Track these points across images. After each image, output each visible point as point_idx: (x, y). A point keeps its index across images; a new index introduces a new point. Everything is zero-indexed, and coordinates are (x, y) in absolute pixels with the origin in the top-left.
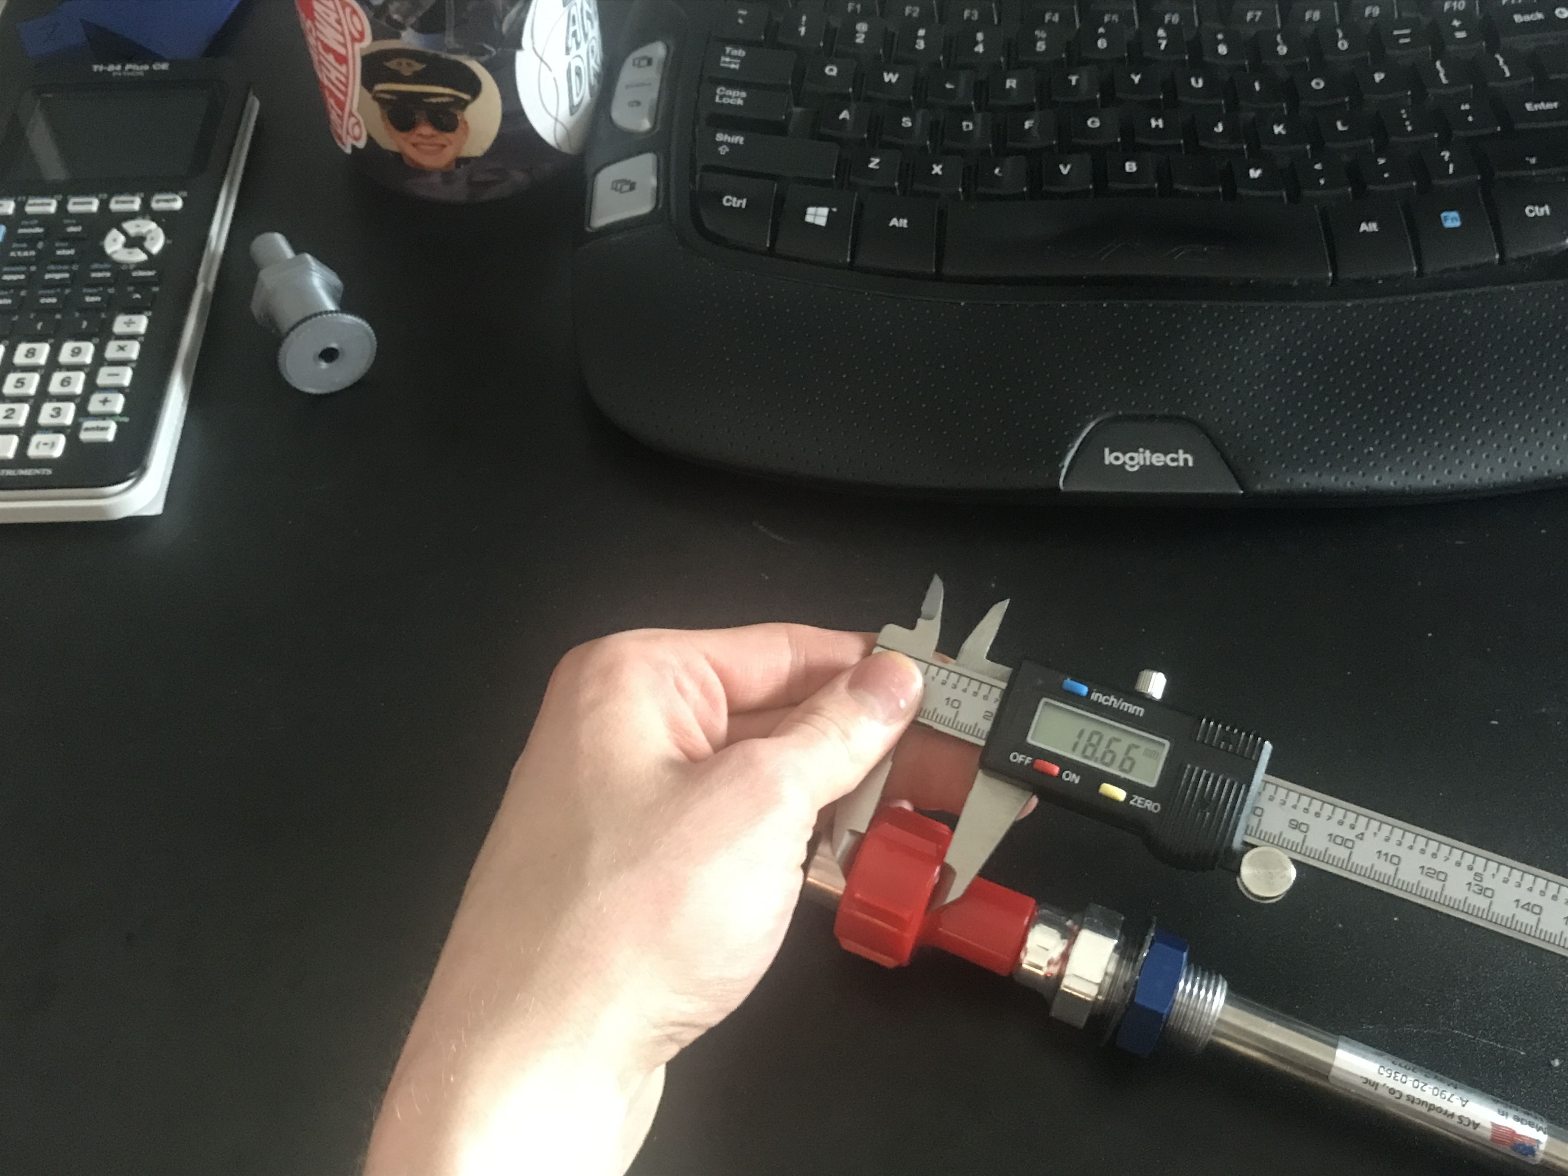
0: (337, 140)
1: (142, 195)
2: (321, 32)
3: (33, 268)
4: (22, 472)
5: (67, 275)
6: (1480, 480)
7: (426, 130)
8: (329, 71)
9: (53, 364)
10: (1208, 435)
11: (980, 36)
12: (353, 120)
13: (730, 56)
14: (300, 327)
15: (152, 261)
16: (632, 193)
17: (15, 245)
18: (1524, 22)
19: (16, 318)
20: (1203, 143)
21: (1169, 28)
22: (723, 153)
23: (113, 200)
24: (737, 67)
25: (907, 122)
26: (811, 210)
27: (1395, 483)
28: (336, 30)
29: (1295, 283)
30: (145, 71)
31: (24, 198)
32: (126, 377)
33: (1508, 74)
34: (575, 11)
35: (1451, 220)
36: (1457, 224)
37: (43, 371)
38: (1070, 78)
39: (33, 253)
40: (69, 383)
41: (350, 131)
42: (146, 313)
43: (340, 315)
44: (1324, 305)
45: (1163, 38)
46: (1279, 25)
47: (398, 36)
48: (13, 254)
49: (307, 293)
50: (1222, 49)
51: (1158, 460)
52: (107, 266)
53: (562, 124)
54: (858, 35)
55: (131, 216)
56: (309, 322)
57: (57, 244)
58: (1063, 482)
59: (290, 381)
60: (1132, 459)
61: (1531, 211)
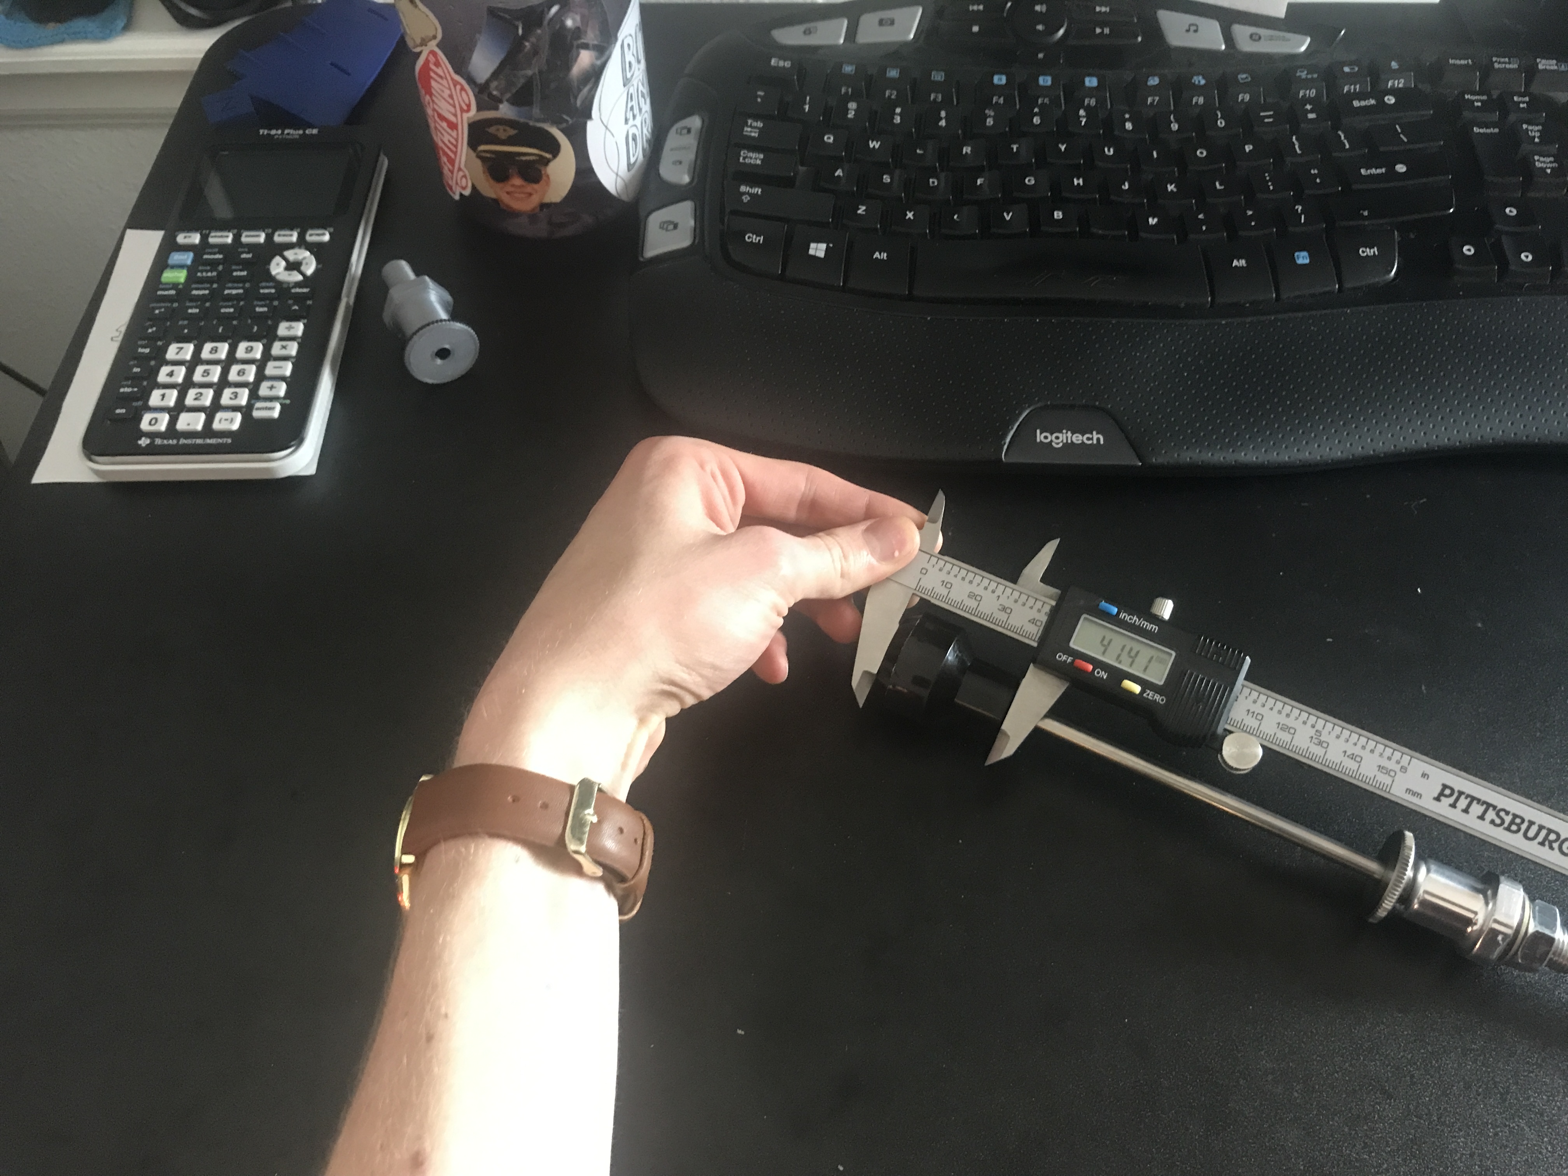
0: (448, 189)
1: (299, 230)
2: (436, 104)
3: (215, 286)
4: (208, 441)
5: (241, 291)
6: (1321, 456)
7: (517, 181)
8: (442, 134)
9: (231, 359)
10: (1114, 419)
11: (943, 114)
12: (461, 174)
13: (751, 126)
14: (421, 332)
15: (307, 281)
16: (675, 231)
17: (200, 268)
18: (1360, 107)
19: (202, 324)
20: (1112, 197)
21: (1088, 109)
22: (745, 201)
23: (277, 234)
24: (757, 135)
25: (887, 179)
26: (813, 245)
27: (1257, 458)
28: (449, 103)
29: (1183, 305)
30: (300, 135)
31: (207, 231)
32: (288, 369)
33: (1347, 146)
34: (631, 91)
35: (1303, 258)
36: (1307, 261)
37: (224, 364)
38: (1012, 146)
39: (215, 274)
40: (244, 373)
41: (459, 181)
42: (303, 320)
43: (452, 323)
44: (1204, 322)
45: (1084, 117)
46: (1172, 108)
47: (496, 108)
48: (199, 274)
49: (426, 305)
50: (1129, 126)
51: (1077, 439)
52: (271, 284)
53: (623, 179)
54: (849, 112)
55: (290, 246)
56: (428, 328)
57: (234, 267)
58: (1005, 455)
59: (414, 374)
60: (1057, 438)
61: (1363, 252)
